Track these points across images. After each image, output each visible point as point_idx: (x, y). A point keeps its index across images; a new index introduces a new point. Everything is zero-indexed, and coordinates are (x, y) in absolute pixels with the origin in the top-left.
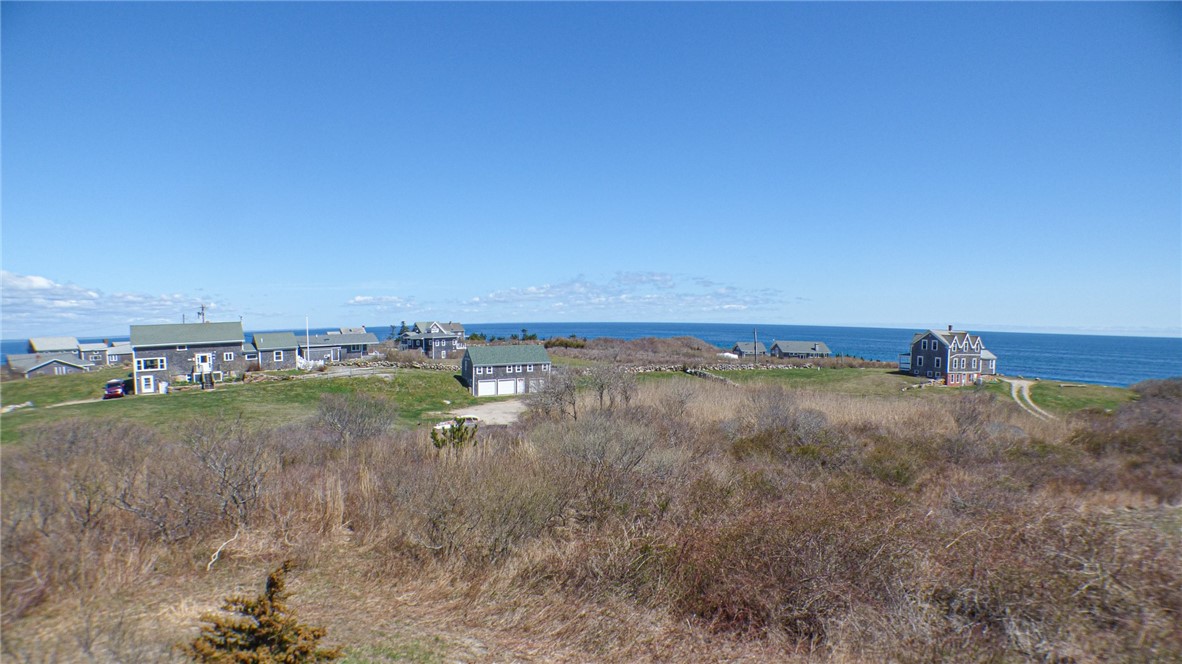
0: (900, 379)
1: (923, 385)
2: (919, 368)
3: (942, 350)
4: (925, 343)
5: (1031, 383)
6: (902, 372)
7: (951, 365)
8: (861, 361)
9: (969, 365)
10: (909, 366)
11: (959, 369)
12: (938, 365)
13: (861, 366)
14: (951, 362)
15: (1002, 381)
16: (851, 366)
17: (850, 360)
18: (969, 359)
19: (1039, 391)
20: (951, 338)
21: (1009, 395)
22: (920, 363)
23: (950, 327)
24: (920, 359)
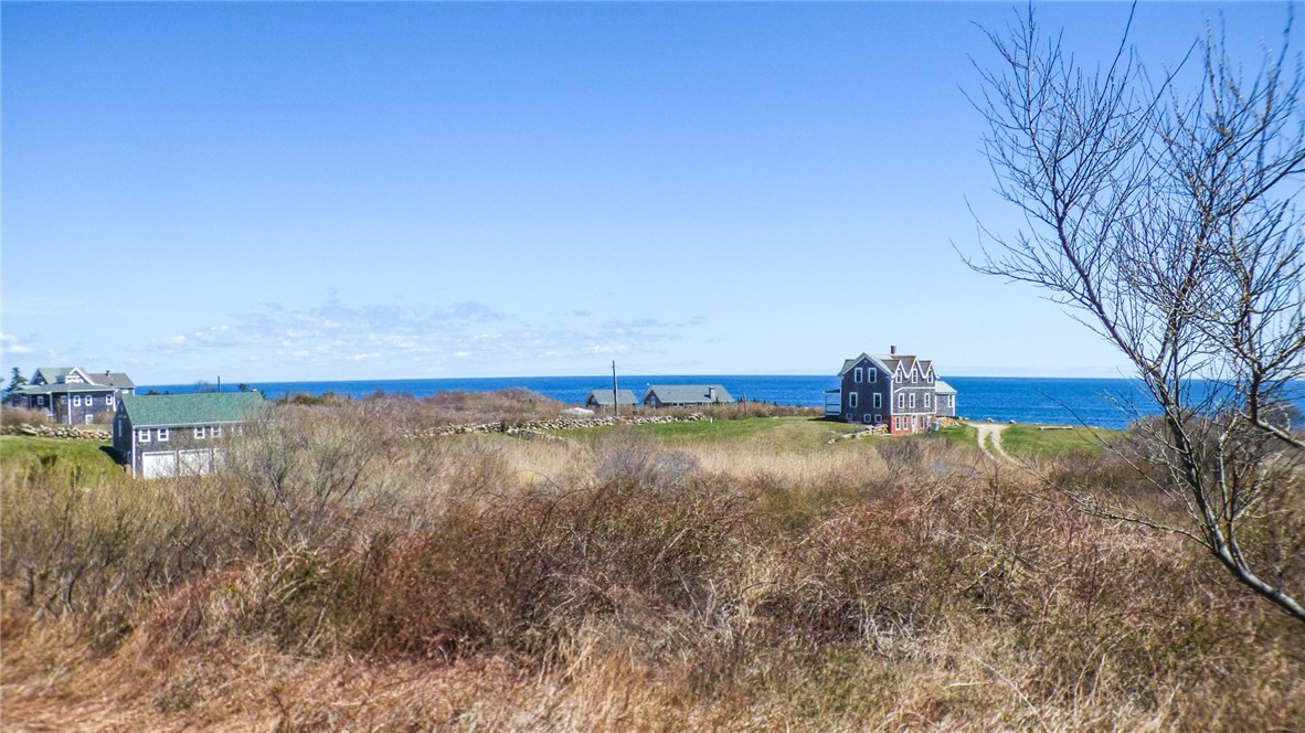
0: (827, 427)
1: (858, 435)
2: (852, 411)
3: (882, 382)
4: (859, 373)
5: (1004, 427)
6: (830, 418)
7: (895, 404)
8: (772, 407)
9: (920, 402)
10: (839, 409)
11: (907, 409)
12: (877, 404)
13: (773, 414)
14: (896, 399)
15: (965, 426)
16: (759, 415)
17: (759, 406)
18: (920, 394)
19: (1014, 437)
20: (893, 363)
21: (975, 441)
22: (854, 403)
23: (893, 348)
24: (853, 397)
